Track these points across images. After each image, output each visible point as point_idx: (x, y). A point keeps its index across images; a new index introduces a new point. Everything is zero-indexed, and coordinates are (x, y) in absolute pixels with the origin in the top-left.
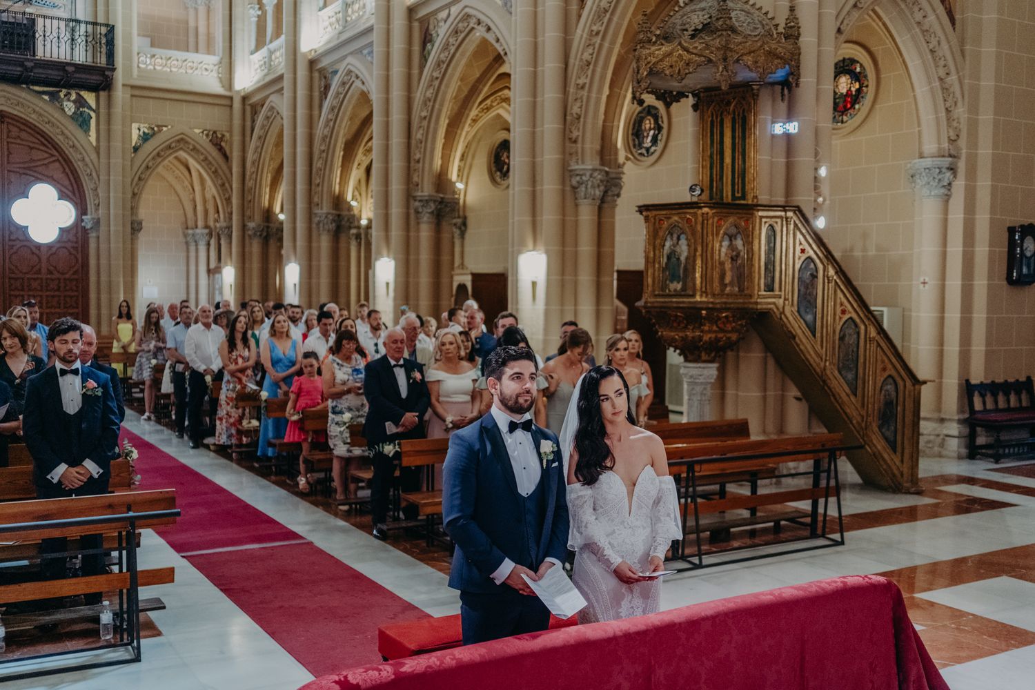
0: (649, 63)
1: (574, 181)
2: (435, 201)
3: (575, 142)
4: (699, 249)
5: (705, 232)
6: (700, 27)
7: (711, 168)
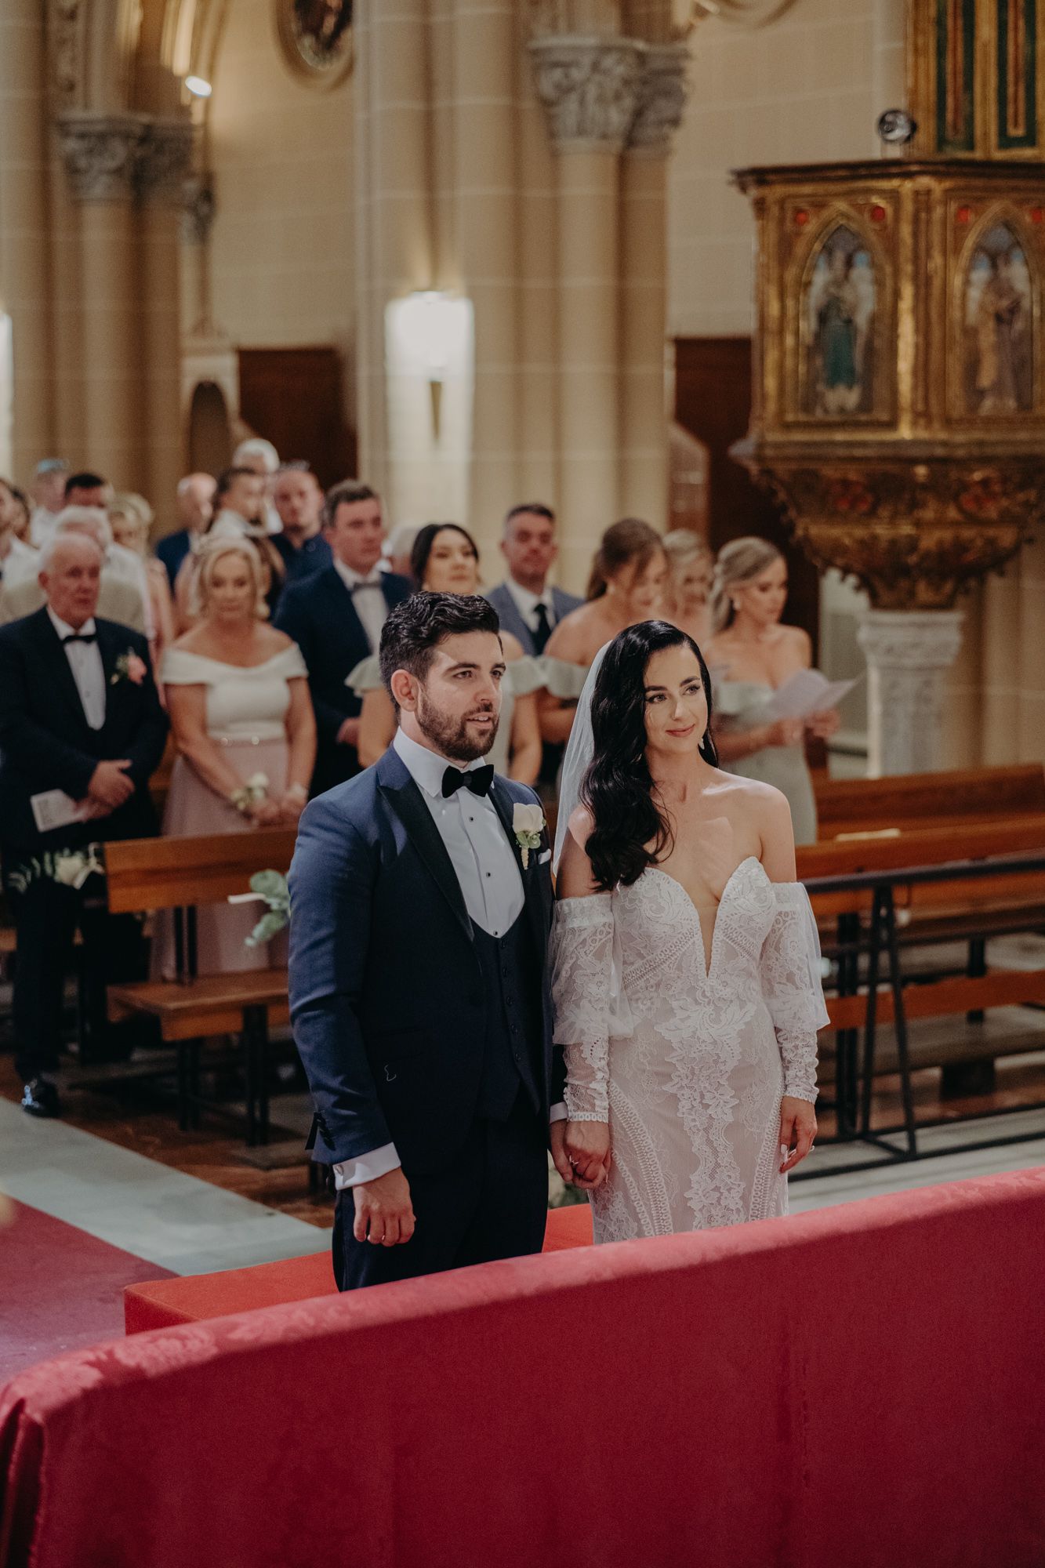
1: (548, 84)
2: (126, 136)
4: (907, 291)
5: (922, 245)
7: (941, 53)
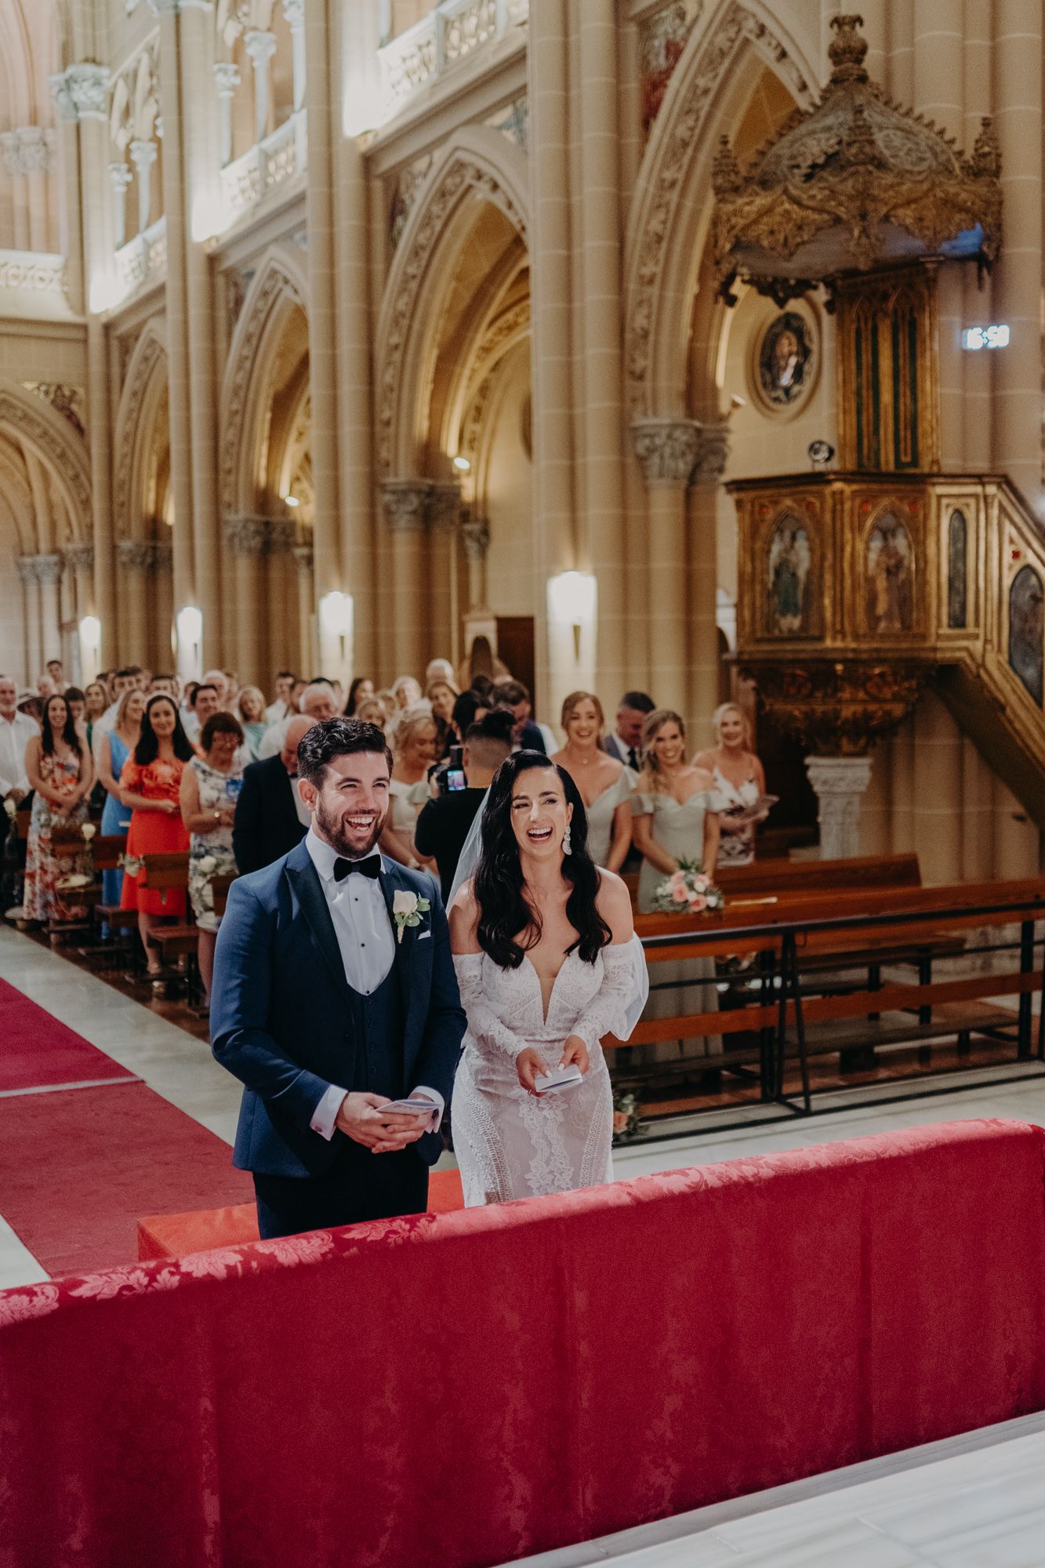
0: (733, 227)
1: (641, 447)
2: (419, 492)
3: (641, 377)
4: (830, 556)
5: (838, 525)
6: (821, 160)
7: (859, 413)
